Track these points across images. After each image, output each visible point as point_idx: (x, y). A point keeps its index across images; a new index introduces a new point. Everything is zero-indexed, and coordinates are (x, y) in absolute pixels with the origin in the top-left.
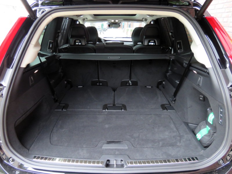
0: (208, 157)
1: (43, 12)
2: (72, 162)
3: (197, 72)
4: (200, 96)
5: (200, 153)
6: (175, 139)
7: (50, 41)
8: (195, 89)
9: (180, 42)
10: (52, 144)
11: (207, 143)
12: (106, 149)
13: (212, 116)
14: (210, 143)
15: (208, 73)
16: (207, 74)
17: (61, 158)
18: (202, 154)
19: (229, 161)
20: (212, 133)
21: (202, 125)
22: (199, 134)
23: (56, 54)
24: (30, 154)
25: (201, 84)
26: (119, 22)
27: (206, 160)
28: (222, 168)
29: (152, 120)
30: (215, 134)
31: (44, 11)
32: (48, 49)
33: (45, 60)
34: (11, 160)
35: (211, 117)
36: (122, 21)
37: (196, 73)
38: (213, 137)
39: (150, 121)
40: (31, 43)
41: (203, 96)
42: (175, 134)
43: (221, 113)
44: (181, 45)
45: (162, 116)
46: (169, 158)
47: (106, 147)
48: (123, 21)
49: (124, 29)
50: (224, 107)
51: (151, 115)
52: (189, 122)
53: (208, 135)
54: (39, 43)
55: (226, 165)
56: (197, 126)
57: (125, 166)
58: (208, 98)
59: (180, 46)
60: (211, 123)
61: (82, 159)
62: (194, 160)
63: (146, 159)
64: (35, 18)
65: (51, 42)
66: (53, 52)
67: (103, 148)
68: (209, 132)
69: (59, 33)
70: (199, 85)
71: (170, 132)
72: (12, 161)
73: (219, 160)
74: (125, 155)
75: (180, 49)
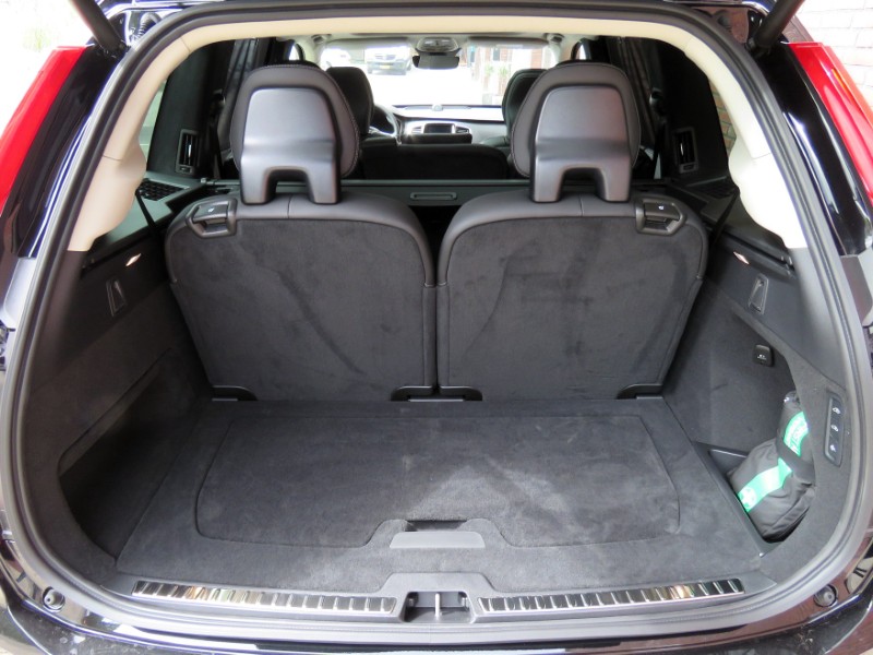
0: (780, 580)
1: (150, 24)
2: (277, 603)
3: (747, 258)
4: (759, 346)
5: (751, 561)
6: (662, 509)
7: (183, 131)
8: (739, 321)
9: (689, 133)
10: (202, 534)
11: (779, 523)
12: (404, 552)
13: (802, 425)
14: (790, 523)
15: (792, 268)
16: (789, 272)
17: (238, 589)
18: (757, 566)
19: (855, 593)
20: (800, 489)
21: (761, 456)
22: (748, 491)
23: (211, 183)
24: (120, 573)
25: (762, 307)
26: (455, 49)
27: (771, 590)
28: (832, 618)
29: (575, 436)
30: (810, 492)
31: (154, 19)
32: (178, 165)
33: (167, 211)
34: (52, 599)
35: (797, 430)
36: (466, 41)
37: (746, 262)
38: (800, 502)
39: (570, 441)
40: (106, 153)
41: (768, 349)
42: (659, 490)
43: (836, 419)
44: (691, 143)
45: (616, 418)
46: (637, 584)
47: (405, 541)
48: (469, 42)
49: (473, 64)
50: (848, 398)
51: (573, 415)
52: (714, 442)
53: (783, 494)
54: (139, 151)
55: (845, 606)
56: (742, 460)
57: (475, 616)
58: (788, 359)
59: (689, 149)
60: (796, 449)
61: (317, 589)
62: (727, 589)
63: (552, 590)
64: (118, 49)
65: (190, 136)
66: (197, 176)
67: (392, 546)
68: (788, 482)
69: (220, 97)
70: (754, 309)
71: (643, 483)
72: (55, 603)
73: (822, 591)
74: (473, 572)
75: (687, 161)
